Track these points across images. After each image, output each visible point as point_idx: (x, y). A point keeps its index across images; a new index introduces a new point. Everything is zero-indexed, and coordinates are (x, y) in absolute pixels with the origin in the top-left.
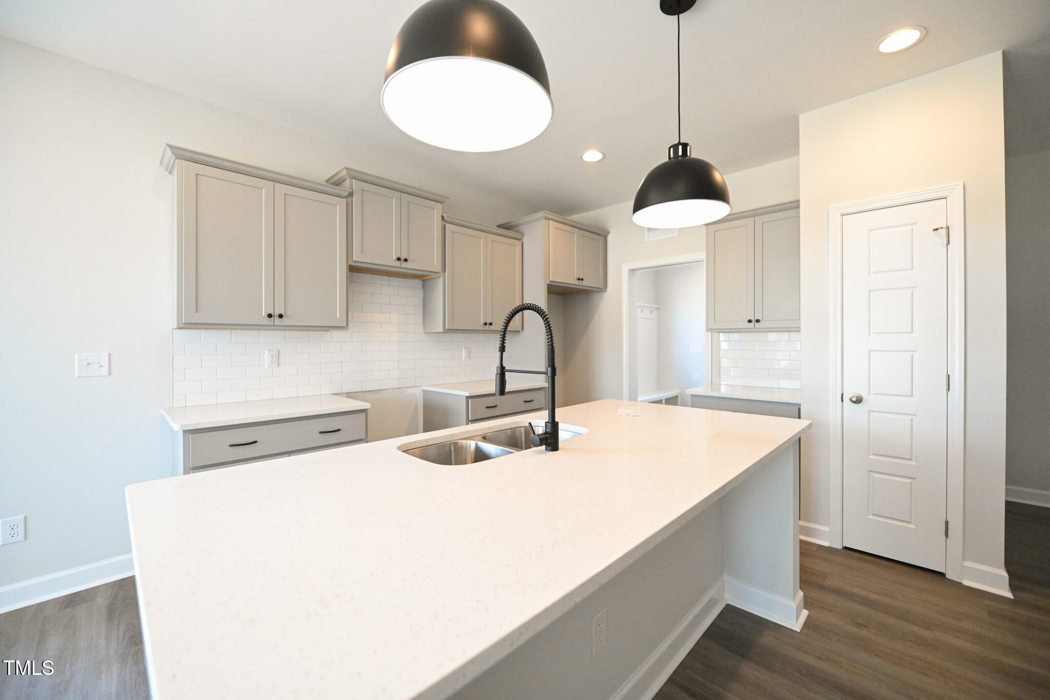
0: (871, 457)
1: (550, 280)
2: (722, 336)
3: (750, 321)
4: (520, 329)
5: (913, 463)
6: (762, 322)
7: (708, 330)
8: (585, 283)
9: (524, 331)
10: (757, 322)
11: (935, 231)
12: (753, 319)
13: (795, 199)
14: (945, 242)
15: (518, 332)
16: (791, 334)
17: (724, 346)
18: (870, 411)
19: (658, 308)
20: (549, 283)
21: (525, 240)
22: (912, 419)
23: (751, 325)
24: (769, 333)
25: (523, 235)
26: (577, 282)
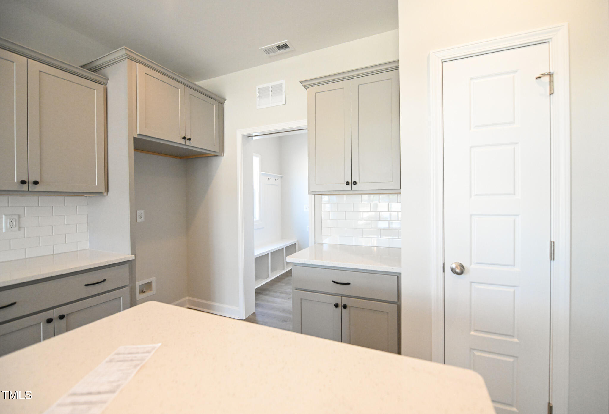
0: (472, 333)
1: (138, 133)
2: (325, 198)
3: (348, 183)
4: (102, 190)
5: (516, 340)
6: (358, 184)
7: (310, 192)
8: (193, 143)
9: (110, 193)
10: (354, 184)
11: (539, 80)
12: (350, 181)
13: (395, 59)
14: (548, 93)
15: (101, 194)
16: (381, 196)
17: (326, 207)
18: (471, 282)
19: (282, 177)
20: (136, 136)
21: (110, 85)
22: (514, 292)
23: (349, 187)
24: (363, 196)
25: (108, 79)
26: (182, 142)
